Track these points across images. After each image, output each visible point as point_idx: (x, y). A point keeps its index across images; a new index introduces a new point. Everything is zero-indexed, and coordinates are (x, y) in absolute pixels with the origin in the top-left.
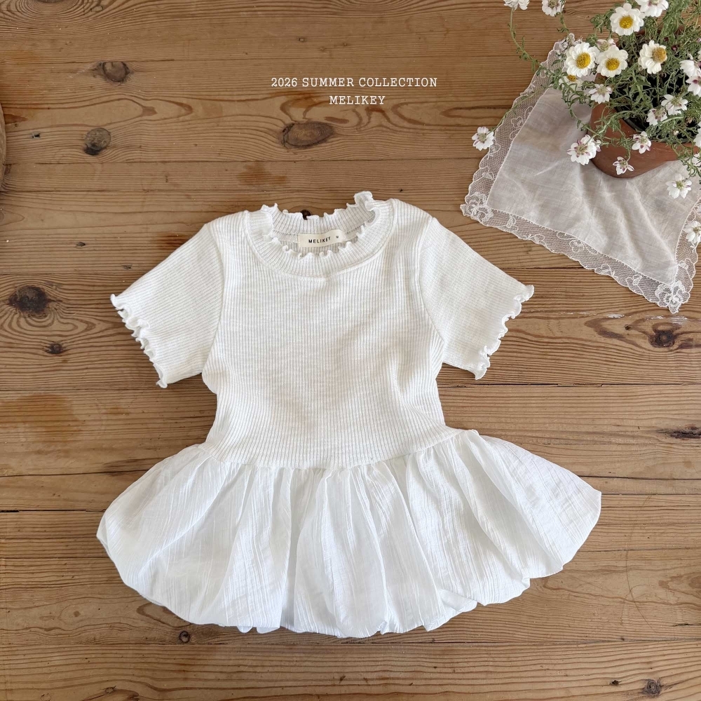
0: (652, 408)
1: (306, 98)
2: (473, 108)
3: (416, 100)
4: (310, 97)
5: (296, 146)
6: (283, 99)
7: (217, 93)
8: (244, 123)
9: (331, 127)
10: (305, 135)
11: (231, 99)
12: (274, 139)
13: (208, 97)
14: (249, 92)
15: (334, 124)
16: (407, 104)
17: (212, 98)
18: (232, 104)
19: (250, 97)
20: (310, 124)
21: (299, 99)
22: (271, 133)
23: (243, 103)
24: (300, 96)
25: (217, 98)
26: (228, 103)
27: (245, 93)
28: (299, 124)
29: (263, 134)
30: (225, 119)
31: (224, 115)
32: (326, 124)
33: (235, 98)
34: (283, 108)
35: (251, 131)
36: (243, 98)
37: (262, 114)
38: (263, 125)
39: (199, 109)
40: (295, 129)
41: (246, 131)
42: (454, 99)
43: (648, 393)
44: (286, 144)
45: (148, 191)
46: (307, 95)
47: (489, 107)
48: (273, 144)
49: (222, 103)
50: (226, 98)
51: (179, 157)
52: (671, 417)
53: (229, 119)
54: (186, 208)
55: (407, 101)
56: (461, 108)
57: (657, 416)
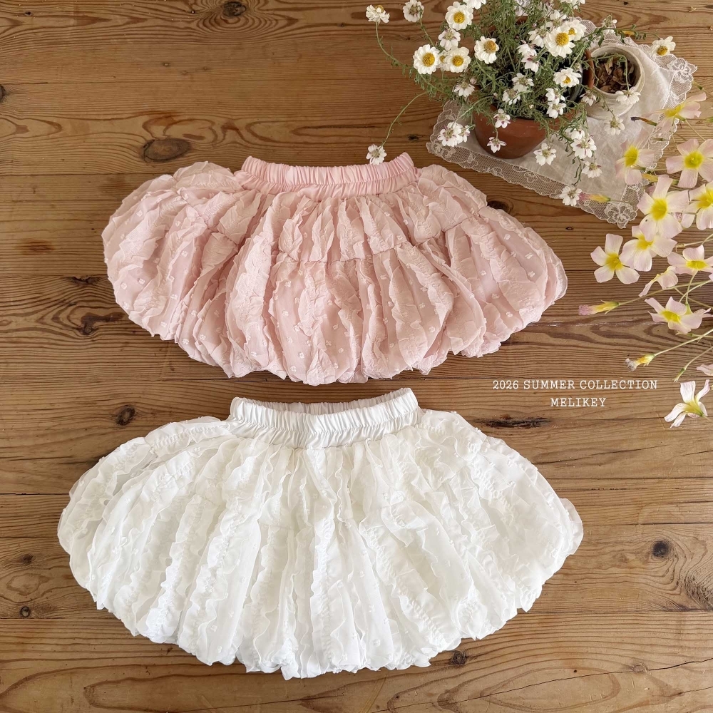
0: (470, 400)
1: (167, 117)
2: (320, 127)
3: (269, 120)
4: (170, 116)
5: (155, 160)
6: (145, 118)
7: (85, 113)
8: (108, 140)
9: (188, 143)
10: (164, 150)
11: (97, 118)
12: (135, 154)
13: (77, 117)
14: (114, 112)
15: (192, 140)
16: (259, 123)
17: (81, 117)
18: (98, 122)
19: (115, 117)
20: (169, 140)
21: (161, 118)
22: (133, 148)
23: (108, 122)
24: (161, 116)
25: (85, 117)
26: (94, 122)
27: (111, 112)
28: (159, 140)
29: (125, 149)
30: (91, 136)
31: (91, 132)
32: (184, 141)
33: (102, 117)
34: (145, 126)
35: (113, 147)
36: (110, 117)
37: (126, 131)
38: (126, 141)
39: (68, 127)
40: (155, 145)
41: (110, 147)
42: (303, 119)
43: (466, 386)
44: (146, 159)
45: (16, 202)
46: (168, 115)
47: (335, 126)
48: (133, 158)
49: (89, 122)
50: (93, 117)
51: (46, 171)
52: (487, 407)
53: (94, 136)
54: (50, 217)
55: (260, 120)
56: (309, 127)
57: (474, 407)
